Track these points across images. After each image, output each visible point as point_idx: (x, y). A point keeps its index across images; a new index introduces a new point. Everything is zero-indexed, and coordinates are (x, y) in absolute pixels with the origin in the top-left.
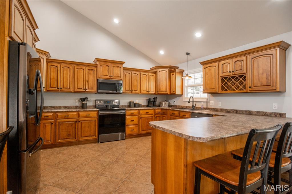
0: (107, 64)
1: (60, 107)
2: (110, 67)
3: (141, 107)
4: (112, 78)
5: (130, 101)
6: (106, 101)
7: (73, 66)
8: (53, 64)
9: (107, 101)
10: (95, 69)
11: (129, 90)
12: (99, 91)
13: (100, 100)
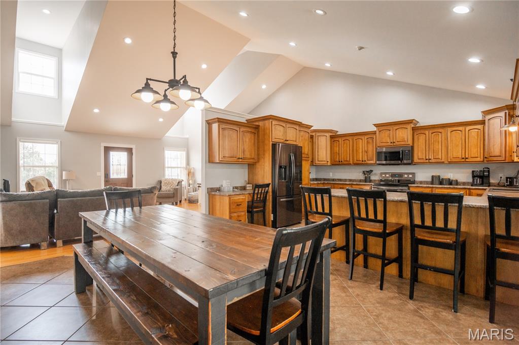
0: (388, 128)
1: (346, 180)
2: (391, 132)
3: (460, 185)
4: (394, 144)
5: (434, 175)
6: (393, 175)
7: (351, 137)
8: (336, 139)
9: (395, 175)
10: (375, 137)
11: (424, 158)
12: (378, 162)
13: (386, 173)
